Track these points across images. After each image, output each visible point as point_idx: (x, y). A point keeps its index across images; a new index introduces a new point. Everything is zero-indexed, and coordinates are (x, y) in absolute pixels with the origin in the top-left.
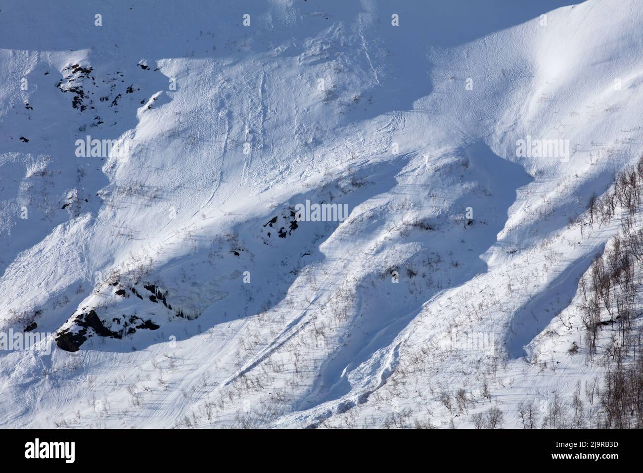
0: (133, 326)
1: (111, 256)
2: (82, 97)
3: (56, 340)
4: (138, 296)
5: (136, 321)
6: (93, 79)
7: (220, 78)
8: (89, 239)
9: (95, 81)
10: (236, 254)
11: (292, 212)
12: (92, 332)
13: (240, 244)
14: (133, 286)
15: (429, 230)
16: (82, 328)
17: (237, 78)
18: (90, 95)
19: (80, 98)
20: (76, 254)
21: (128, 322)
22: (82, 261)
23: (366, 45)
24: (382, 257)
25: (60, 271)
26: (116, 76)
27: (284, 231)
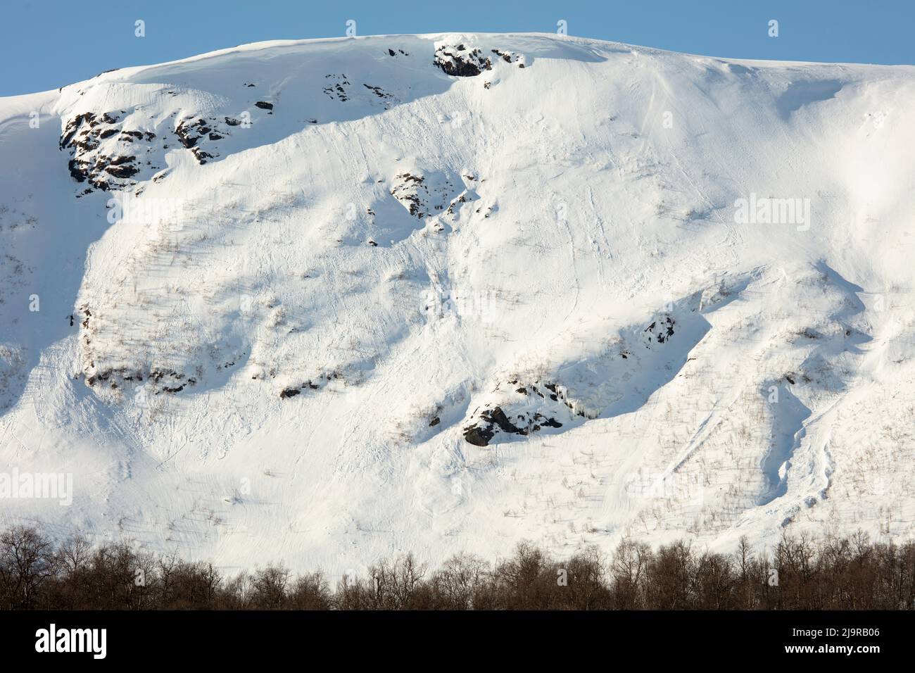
0: (538, 423)
1: (491, 356)
2: (418, 204)
3: (464, 434)
4: (539, 394)
5: (540, 418)
6: (426, 188)
7: (548, 190)
8: (463, 339)
9: (428, 190)
10: (624, 357)
11: (668, 318)
12: (499, 428)
13: (627, 348)
14: (534, 384)
15: (812, 339)
16: (489, 424)
17: (565, 191)
18: (425, 203)
19: (417, 206)
20: (456, 354)
21: (533, 420)
22: (464, 360)
23: (679, 164)
24: (773, 361)
25: (446, 370)
26: (446, 186)
27: (662, 336)
